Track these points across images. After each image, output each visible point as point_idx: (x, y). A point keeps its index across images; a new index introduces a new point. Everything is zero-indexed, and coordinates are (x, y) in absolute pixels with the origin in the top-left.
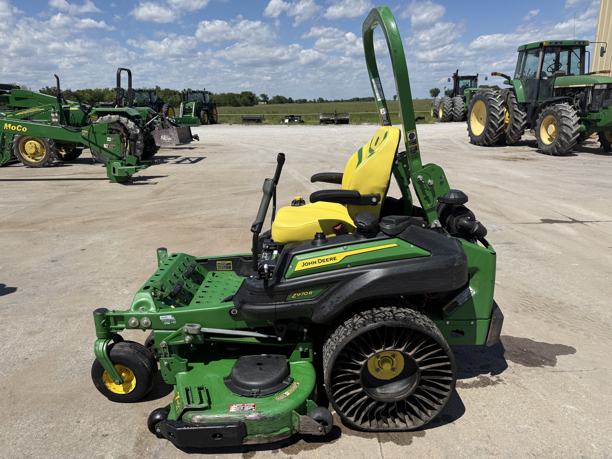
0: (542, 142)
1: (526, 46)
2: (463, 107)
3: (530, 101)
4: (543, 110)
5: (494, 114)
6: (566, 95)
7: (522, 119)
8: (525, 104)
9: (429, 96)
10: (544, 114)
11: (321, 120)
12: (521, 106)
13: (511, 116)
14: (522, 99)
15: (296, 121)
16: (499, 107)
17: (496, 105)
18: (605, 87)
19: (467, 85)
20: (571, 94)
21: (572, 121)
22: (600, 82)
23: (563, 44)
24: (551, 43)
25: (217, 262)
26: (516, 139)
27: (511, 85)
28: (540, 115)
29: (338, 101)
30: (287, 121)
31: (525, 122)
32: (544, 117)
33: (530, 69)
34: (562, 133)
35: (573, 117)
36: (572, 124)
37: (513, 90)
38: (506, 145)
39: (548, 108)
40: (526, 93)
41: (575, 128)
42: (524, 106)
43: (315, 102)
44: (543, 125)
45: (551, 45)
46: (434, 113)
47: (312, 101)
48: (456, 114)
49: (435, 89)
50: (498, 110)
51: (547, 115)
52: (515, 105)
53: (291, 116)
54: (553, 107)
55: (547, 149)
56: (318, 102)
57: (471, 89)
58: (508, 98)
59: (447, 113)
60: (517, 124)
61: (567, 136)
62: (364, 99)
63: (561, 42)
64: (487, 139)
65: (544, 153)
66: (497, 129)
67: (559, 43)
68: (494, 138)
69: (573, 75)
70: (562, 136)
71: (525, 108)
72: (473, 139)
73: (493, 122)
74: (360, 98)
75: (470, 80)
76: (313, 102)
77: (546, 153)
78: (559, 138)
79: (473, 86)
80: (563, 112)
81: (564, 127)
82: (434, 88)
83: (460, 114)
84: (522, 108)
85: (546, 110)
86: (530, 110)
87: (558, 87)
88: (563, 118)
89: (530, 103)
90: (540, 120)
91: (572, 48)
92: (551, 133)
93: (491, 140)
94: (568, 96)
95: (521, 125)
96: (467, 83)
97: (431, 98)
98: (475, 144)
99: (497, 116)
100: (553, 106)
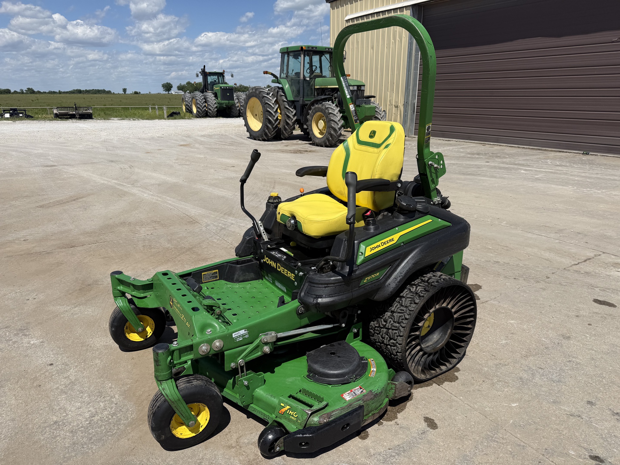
0: (315, 136)
1: (287, 48)
2: (216, 103)
3: (297, 99)
4: (313, 108)
5: (270, 110)
6: (325, 95)
7: (293, 115)
8: (293, 102)
9: (162, 91)
10: (314, 111)
11: (56, 114)
12: (290, 104)
13: (283, 113)
14: (291, 97)
15: (21, 115)
16: (273, 104)
17: (270, 102)
18: (356, 88)
19: (215, 81)
20: (330, 94)
21: (337, 117)
22: (352, 84)
23: (318, 49)
24: (308, 47)
25: (203, 274)
26: (289, 133)
27: (279, 83)
28: (310, 112)
29: (54, 93)
30: (7, 115)
31: (295, 118)
32: (314, 114)
33: (293, 70)
34: (331, 127)
35: (337, 113)
36: (337, 120)
37: (282, 89)
38: (281, 139)
39: (316, 106)
40: (293, 91)
41: (340, 123)
42: (293, 103)
43: (22, 92)
44: (314, 121)
45: (309, 49)
46: (187, 109)
47: (19, 91)
48: (210, 109)
49: (167, 83)
50: (273, 107)
51: (316, 112)
52: (285, 103)
53: (11, 109)
54: (321, 105)
55: (320, 142)
56: (27, 93)
57: (221, 85)
58: (278, 96)
59: (201, 109)
60: (289, 120)
61: (335, 130)
62: (87, 92)
63: (316, 48)
64: (266, 134)
65: (317, 145)
66: (274, 124)
67: (310, 48)
68: (272, 133)
69: (325, 77)
70: (331, 130)
71: (293, 105)
72: (252, 134)
73: (270, 118)
74: (82, 89)
75: (217, 76)
76: (19, 93)
77: (319, 145)
78: (329, 132)
79: (221, 82)
80: (329, 109)
81: (332, 122)
82: (165, 82)
83: (214, 110)
84: (292, 105)
85: (315, 108)
86: (299, 107)
87: (318, 87)
88: (331, 115)
89: (298, 101)
90: (311, 116)
91: (324, 53)
92: (321, 128)
93: (270, 135)
94: (328, 95)
95: (293, 121)
96: (215, 79)
97: (164, 92)
98: (255, 139)
99: (273, 113)
100: (320, 103)
